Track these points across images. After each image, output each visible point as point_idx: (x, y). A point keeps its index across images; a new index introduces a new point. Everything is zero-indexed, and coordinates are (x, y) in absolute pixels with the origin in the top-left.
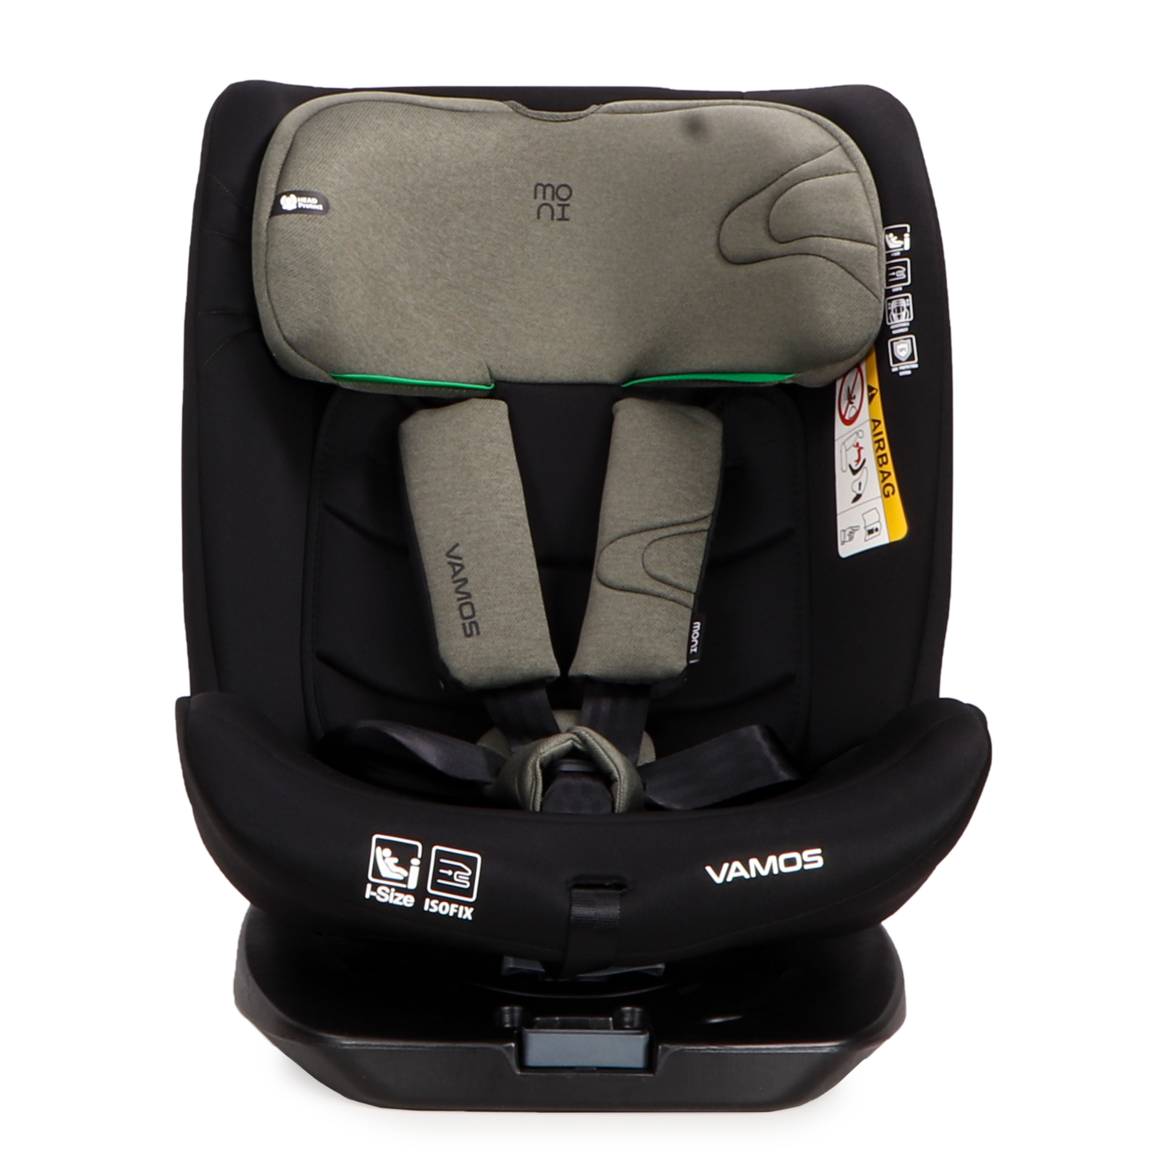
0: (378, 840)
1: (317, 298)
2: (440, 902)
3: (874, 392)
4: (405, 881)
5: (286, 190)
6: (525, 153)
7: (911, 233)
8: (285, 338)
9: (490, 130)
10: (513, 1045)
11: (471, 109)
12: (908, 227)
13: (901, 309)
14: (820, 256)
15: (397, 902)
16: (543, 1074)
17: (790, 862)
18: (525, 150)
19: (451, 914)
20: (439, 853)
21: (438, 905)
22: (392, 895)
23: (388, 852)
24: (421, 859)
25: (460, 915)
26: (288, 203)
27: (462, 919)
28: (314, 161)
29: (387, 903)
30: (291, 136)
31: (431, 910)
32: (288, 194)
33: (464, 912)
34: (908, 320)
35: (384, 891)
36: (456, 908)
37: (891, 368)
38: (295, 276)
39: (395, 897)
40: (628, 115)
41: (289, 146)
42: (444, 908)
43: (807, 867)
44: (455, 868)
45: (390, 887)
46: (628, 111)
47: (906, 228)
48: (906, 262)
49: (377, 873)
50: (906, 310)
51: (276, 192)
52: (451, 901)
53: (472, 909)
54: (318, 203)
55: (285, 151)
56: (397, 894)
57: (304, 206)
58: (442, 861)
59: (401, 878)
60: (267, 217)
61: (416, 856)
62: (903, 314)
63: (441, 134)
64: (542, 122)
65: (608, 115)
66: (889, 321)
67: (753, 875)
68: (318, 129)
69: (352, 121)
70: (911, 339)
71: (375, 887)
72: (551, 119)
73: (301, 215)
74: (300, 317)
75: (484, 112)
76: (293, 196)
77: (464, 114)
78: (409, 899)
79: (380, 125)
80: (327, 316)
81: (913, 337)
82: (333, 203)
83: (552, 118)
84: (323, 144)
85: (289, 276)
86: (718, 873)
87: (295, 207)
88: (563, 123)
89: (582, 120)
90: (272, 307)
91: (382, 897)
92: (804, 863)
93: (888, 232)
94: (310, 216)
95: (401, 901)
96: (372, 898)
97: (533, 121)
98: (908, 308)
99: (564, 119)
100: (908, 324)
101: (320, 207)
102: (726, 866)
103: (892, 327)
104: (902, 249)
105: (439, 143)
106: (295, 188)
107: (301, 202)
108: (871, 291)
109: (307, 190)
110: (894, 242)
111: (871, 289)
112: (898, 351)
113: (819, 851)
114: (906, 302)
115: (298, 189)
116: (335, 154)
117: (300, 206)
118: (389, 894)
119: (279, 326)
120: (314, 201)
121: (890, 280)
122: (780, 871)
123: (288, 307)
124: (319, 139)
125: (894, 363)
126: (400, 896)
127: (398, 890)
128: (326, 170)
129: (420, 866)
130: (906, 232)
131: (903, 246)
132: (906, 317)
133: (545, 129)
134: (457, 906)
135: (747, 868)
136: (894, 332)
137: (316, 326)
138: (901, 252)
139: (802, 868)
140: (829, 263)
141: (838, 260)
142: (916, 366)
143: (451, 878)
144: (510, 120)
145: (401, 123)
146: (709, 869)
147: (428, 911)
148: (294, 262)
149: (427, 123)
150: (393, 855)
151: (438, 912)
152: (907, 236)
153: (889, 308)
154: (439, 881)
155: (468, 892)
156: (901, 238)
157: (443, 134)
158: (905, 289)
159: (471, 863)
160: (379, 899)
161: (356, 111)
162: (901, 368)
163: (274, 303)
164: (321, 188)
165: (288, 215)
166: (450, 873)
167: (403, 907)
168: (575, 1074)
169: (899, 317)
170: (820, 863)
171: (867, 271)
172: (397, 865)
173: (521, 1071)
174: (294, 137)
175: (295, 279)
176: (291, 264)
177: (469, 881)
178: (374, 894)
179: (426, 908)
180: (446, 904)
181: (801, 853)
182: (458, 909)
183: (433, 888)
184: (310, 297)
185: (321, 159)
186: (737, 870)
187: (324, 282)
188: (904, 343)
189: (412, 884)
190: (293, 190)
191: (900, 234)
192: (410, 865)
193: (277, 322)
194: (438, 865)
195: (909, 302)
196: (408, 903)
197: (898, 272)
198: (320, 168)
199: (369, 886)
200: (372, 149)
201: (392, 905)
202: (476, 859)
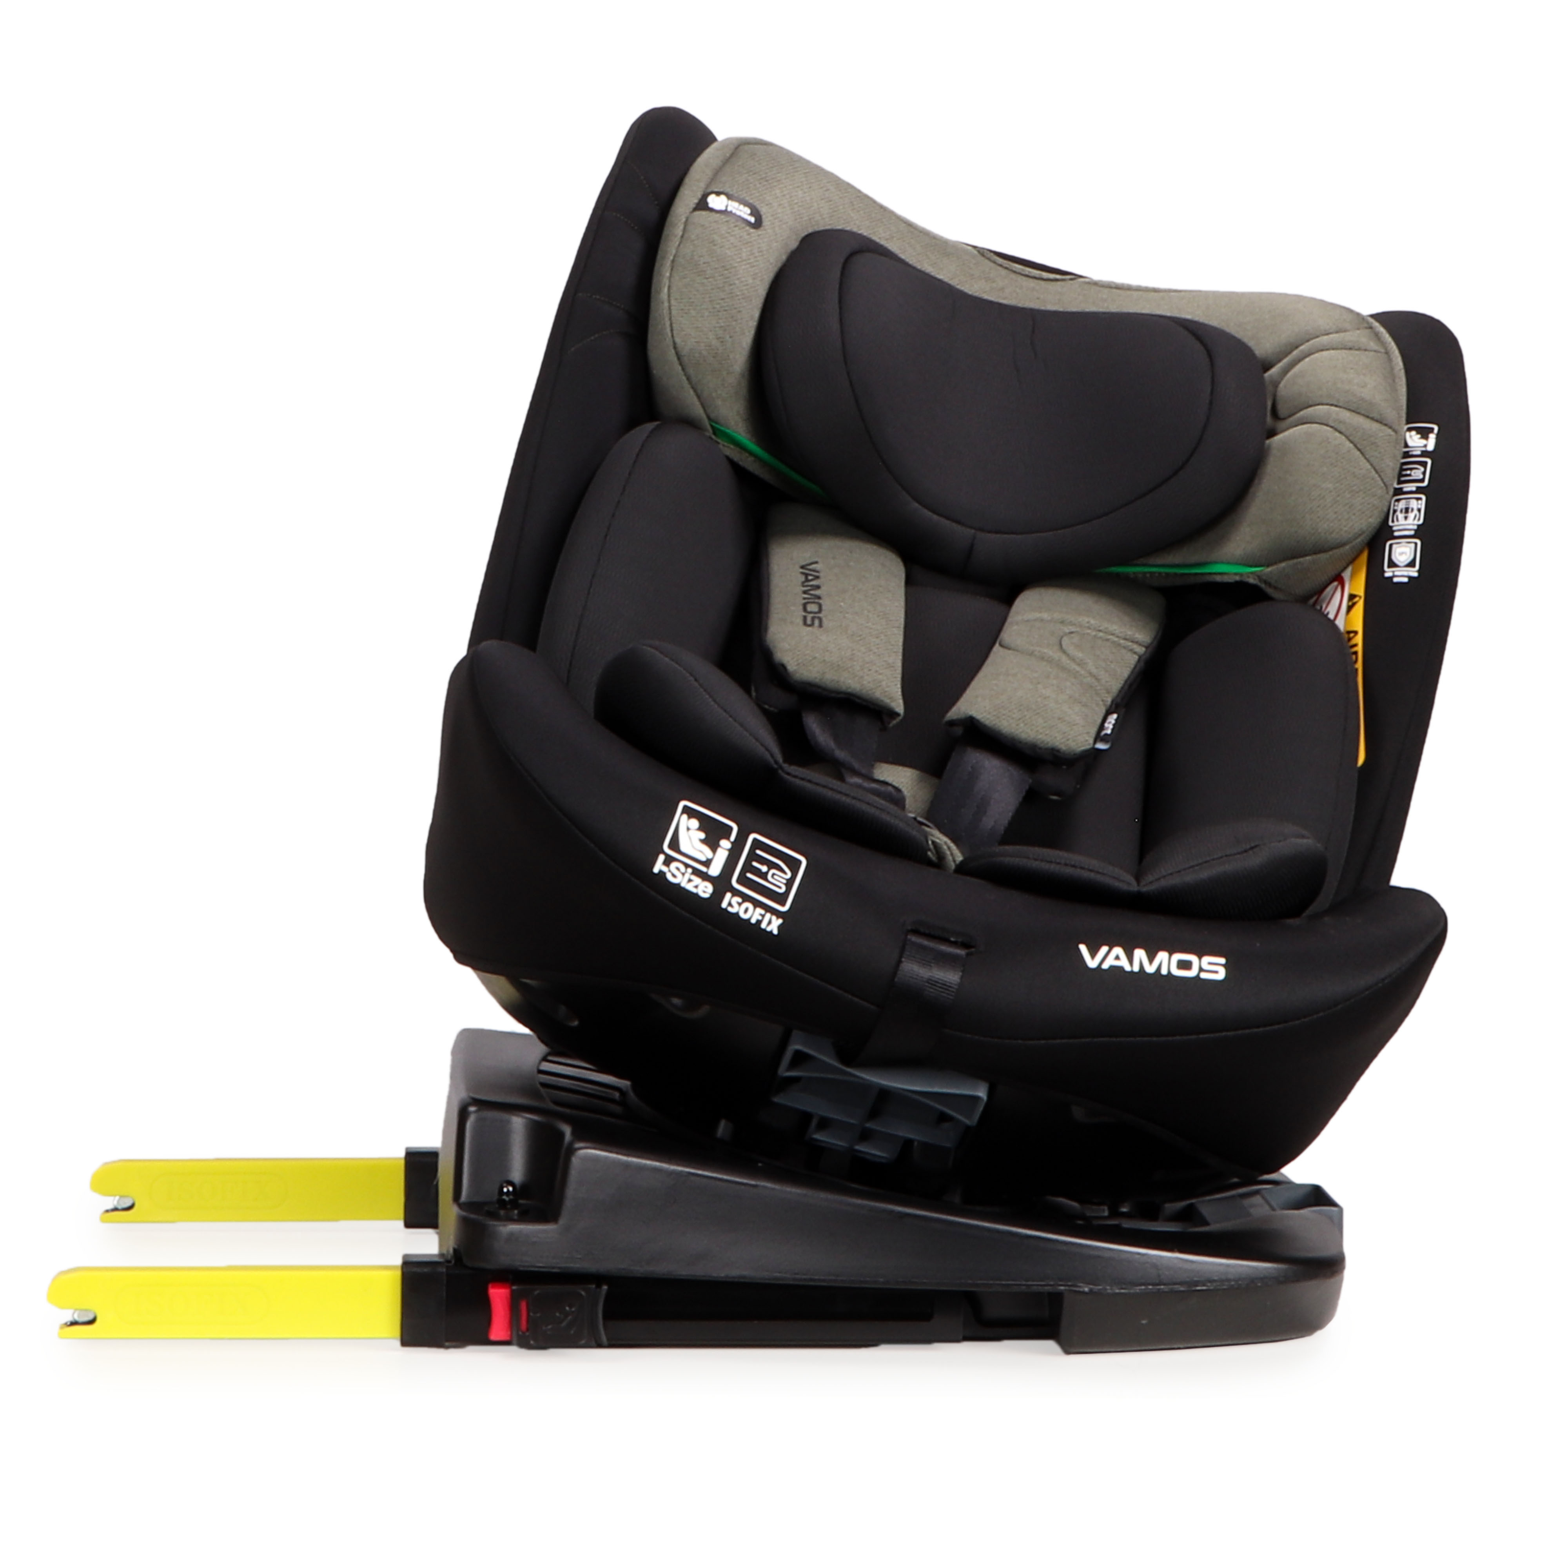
0: (685, 807)
1: (726, 309)
2: (744, 901)
3: (1357, 599)
4: (707, 863)
5: (716, 190)
7: (1438, 435)
12: (1436, 428)
13: (1410, 510)
14: (1327, 425)
15: (690, 887)
17: (1184, 965)
19: (753, 921)
20: (756, 844)
21: (740, 904)
22: (687, 876)
23: (694, 823)
24: (732, 843)
25: (763, 926)
26: (716, 202)
27: (764, 930)
28: (755, 174)
29: (679, 885)
30: (733, 147)
31: (730, 909)
32: (718, 194)
33: (770, 923)
34: (1416, 522)
35: (678, 869)
36: (761, 915)
37: (1384, 572)
38: (706, 278)
39: (690, 881)
41: (728, 155)
42: (746, 911)
43: (1203, 975)
44: (771, 865)
45: (687, 866)
47: (1433, 429)
48: (1426, 463)
49: (675, 844)
50: (1416, 512)
51: (705, 189)
52: (757, 904)
53: (780, 921)
54: (749, 217)
56: (693, 877)
57: (734, 211)
58: (758, 852)
59: (703, 859)
60: (688, 212)
61: (728, 838)
62: (1411, 515)
63: (893, 237)
64: (1010, 272)
66: (1393, 521)
67: (1136, 968)
70: (1416, 544)
71: (669, 861)
72: (1022, 273)
73: (727, 219)
74: (700, 326)
76: (723, 198)
78: (706, 887)
80: (731, 336)
81: (1419, 542)
82: (766, 222)
83: (1024, 272)
84: (768, 165)
85: (699, 275)
86: (1093, 955)
87: (723, 208)
88: (1035, 280)
89: (1059, 283)
91: (674, 876)
92: (1201, 970)
93: (1410, 429)
94: (738, 224)
95: (696, 887)
96: (662, 874)
97: (1000, 268)
98: (1419, 510)
99: (1037, 277)
100: (1415, 527)
101: (752, 220)
102: (1104, 949)
103: (1394, 528)
104: (1424, 449)
106: (727, 191)
107: (731, 205)
108: (1380, 476)
109: (741, 197)
110: (1414, 441)
111: (1382, 474)
112: (1397, 555)
113: (1222, 961)
114: (1418, 504)
115: (731, 193)
116: (779, 180)
117: (728, 209)
118: (683, 874)
120: (747, 210)
121: (1402, 476)
122: (1169, 972)
123: (689, 310)
124: (764, 159)
125: (1389, 567)
126: (697, 880)
127: (696, 872)
128: (766, 190)
129: (730, 851)
130: (1432, 432)
131: (1425, 446)
132: (1415, 519)
133: (1012, 280)
134: (763, 912)
135: (1130, 959)
136: (1396, 534)
137: (715, 343)
138: (1422, 452)
139: (1198, 976)
140: (1337, 434)
141: (1348, 433)
142: (1416, 574)
143: (764, 876)
146: (1083, 948)
147: (726, 910)
148: (708, 263)
150: (700, 829)
151: (737, 914)
152: (1432, 436)
153: (1396, 508)
154: (749, 875)
155: (781, 899)
156: (1425, 437)
157: (895, 239)
158: (1419, 490)
159: (794, 865)
160: (669, 877)
162: (1396, 573)
164: (757, 200)
165: (713, 214)
166: (764, 869)
167: (697, 895)
169: (1406, 518)
170: (1221, 975)
172: (703, 841)
174: (735, 150)
175: (705, 281)
176: (704, 264)
177: (786, 884)
178: (665, 869)
179: (724, 905)
180: (750, 906)
181: (1200, 958)
182: (763, 916)
183: (738, 881)
185: (762, 177)
188: (1406, 546)
189: (715, 870)
191: (1424, 433)
192: (718, 846)
193: (671, 325)
194: (752, 856)
195: (1421, 504)
196: (704, 892)
197: (1414, 471)
198: (760, 183)
199: (661, 858)
200: (815, 204)
201: (684, 889)
202: (800, 862)
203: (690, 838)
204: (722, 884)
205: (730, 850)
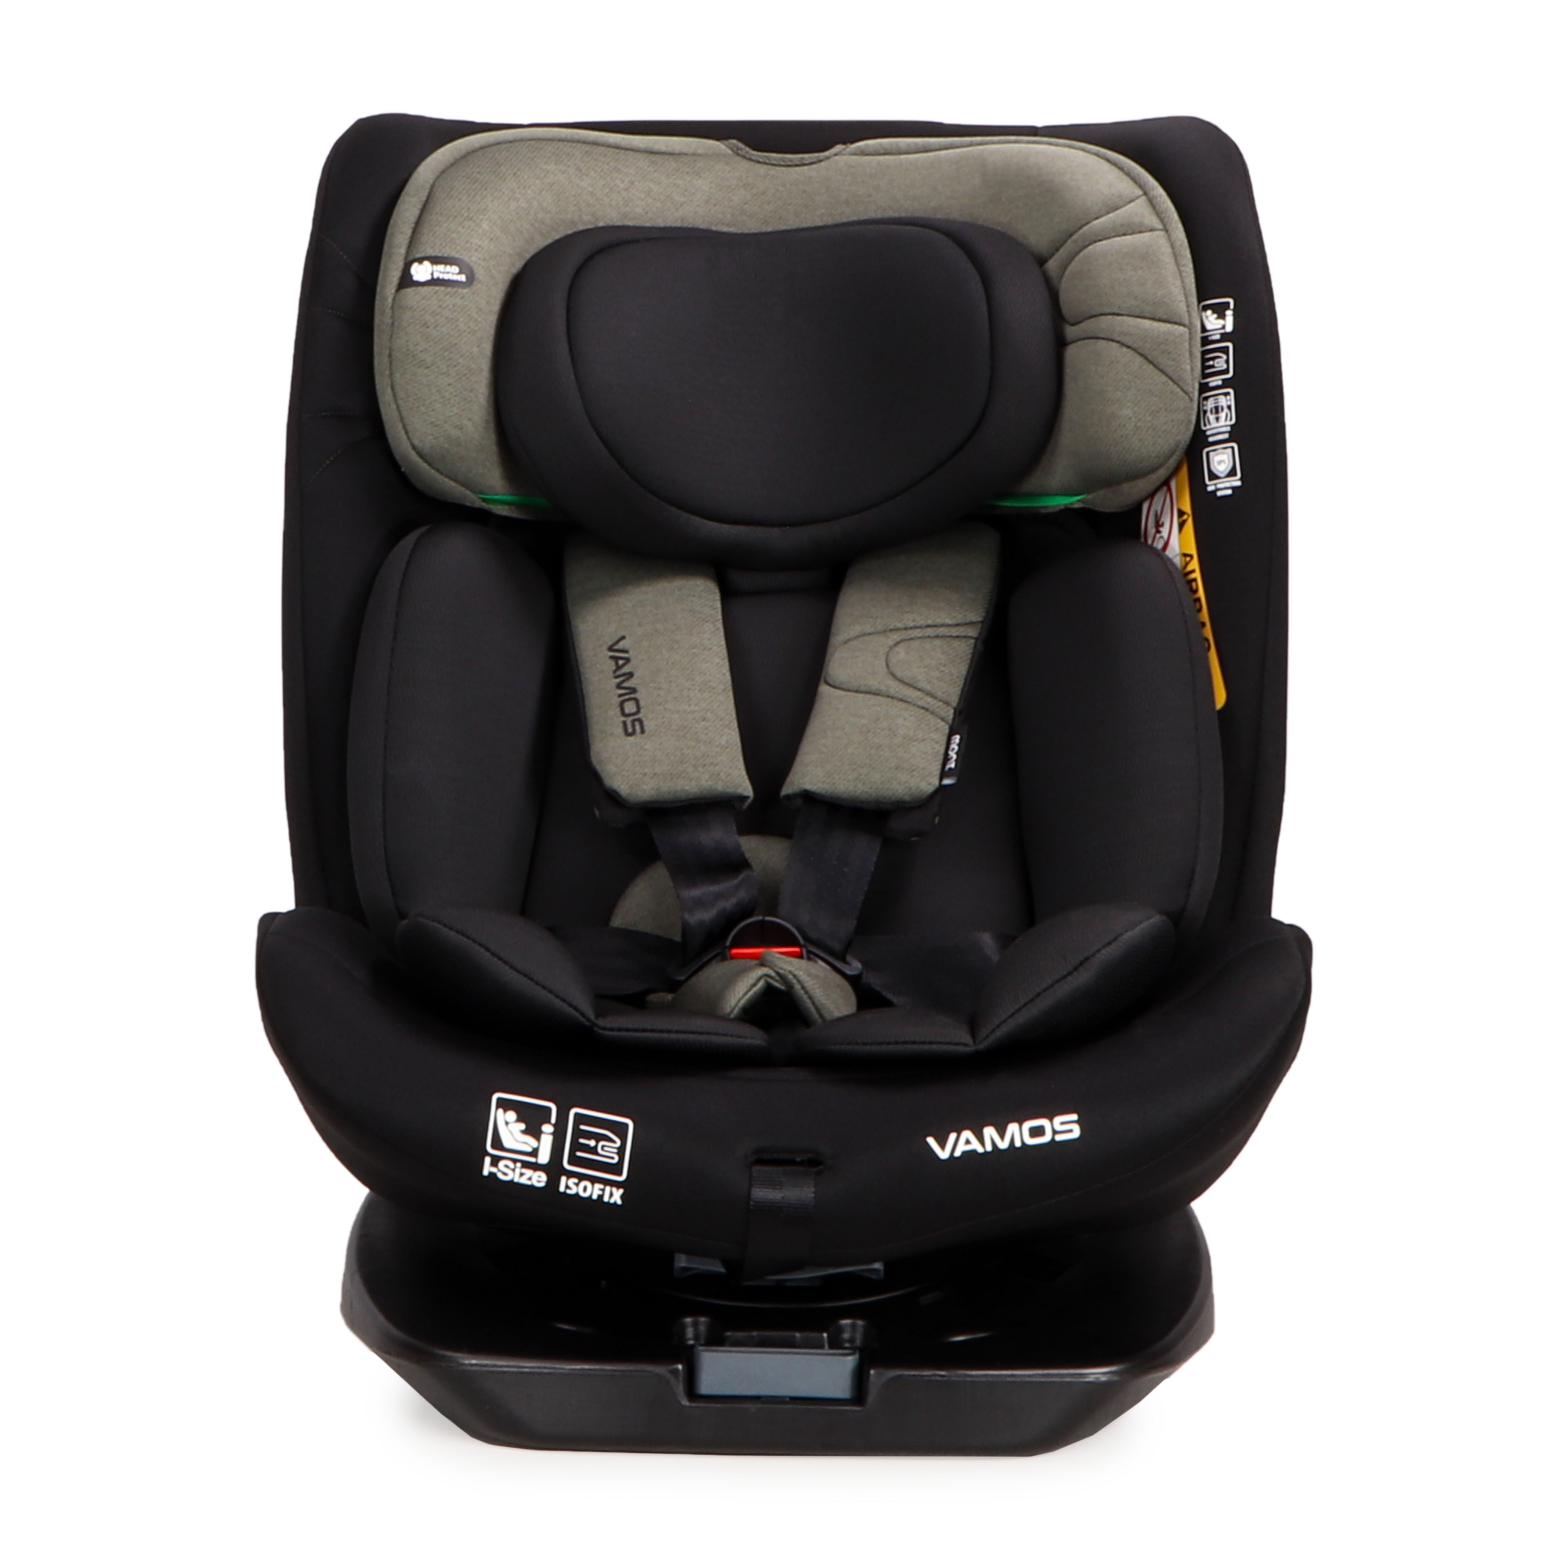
0: (499, 1100)
1: (456, 396)
3: (1185, 517)
4: (535, 1153)
5: (418, 256)
6: (746, 206)
7: (1234, 310)
8: (414, 447)
9: (700, 177)
10: (680, 1367)
11: (677, 151)
12: (1231, 301)
13: (1220, 409)
14: (1113, 340)
15: (524, 1180)
16: (719, 1405)
17: (1037, 1132)
18: (746, 204)
19: (595, 1197)
20: (579, 1118)
21: (577, 1185)
22: (518, 1171)
23: (512, 1115)
24: (555, 1125)
25: (606, 1199)
26: (421, 272)
27: (608, 1203)
28: (456, 217)
29: (512, 1182)
30: (428, 186)
31: (568, 1191)
32: (420, 261)
33: (611, 1195)
34: (1228, 423)
35: (507, 1166)
36: (601, 1189)
37: (1206, 486)
38: (427, 368)
39: (522, 1174)
40: (881, 158)
41: (424, 198)
42: (585, 1189)
43: (1059, 1138)
44: (599, 1138)
45: (515, 1161)
46: (882, 151)
47: (1228, 303)
48: (1227, 348)
49: (497, 1143)
50: (1226, 410)
51: (406, 258)
52: (594, 1180)
53: (621, 1191)
54: (460, 273)
55: (420, 206)
56: (524, 1171)
57: (441, 276)
58: (583, 1127)
59: (529, 1150)
60: (393, 291)
61: (549, 1122)
62: (1222, 415)
63: (633, 183)
64: (770, 167)
65: (854, 157)
66: (1205, 425)
67: (989, 1148)
68: (464, 177)
69: (511, 166)
70: (1233, 448)
71: (495, 1161)
72: (782, 163)
73: (437, 288)
74: (433, 420)
75: (694, 154)
76: (426, 263)
77: (667, 157)
78: (539, 1177)
79: (548, 171)
80: (469, 420)
81: (1235, 445)
82: (480, 273)
83: (784, 161)
84: (469, 196)
85: (420, 367)
86: (943, 1146)
87: (429, 277)
88: (797, 169)
89: (823, 164)
90: (398, 407)
91: (505, 1174)
92: (1055, 1132)
93: (1205, 308)
94: (449, 289)
95: (530, 1179)
96: (492, 1174)
97: (758, 165)
98: (1229, 407)
99: (798, 163)
100: (1229, 429)
101: (463, 278)
102: (953, 1136)
103: (1208, 433)
104: (1222, 331)
105: (630, 195)
106: (430, 252)
107: (437, 271)
108: (1179, 386)
109: (446, 255)
110: (1212, 321)
111: (1181, 383)
112: (1216, 464)
113: (1074, 1117)
114: (1227, 400)
115: (434, 254)
116: (485, 209)
117: (435, 276)
118: (514, 1170)
119: (407, 433)
120: (455, 270)
121: (1206, 372)
122: (1023, 1143)
123: (418, 407)
124: (464, 189)
125: (1210, 479)
126: (528, 1172)
127: (526, 1165)
128: (472, 230)
130: (1228, 308)
131: (1224, 327)
132: (1226, 419)
133: (773, 176)
134: (602, 1186)
135: (981, 1140)
136: (1211, 439)
137: (455, 433)
138: (1222, 334)
139: (1053, 1140)
140: (1125, 349)
141: (1135, 346)
142: (1239, 483)
143: (594, 1151)
144: (727, 164)
145: (579, 169)
146: (931, 1141)
147: (565, 1193)
148: (426, 349)
149: (614, 168)
150: (519, 1120)
151: (577, 1194)
152: (1229, 313)
153: (1205, 408)
154: (579, 1154)
155: (616, 1169)
156: (1222, 316)
157: (636, 183)
158: (1226, 383)
159: (620, 1130)
160: (500, 1176)
161: (517, 153)
162: (1219, 486)
163: (401, 402)
164: (465, 253)
165: (420, 288)
166: (592, 1143)
167: (532, 1187)
168: (759, 1406)
169: (1217, 419)
170: (1076, 1132)
171: (1174, 360)
172: (524, 1132)
173: (690, 1401)
174: (432, 186)
175: (426, 371)
176: (421, 352)
177: (618, 1154)
178: (494, 1170)
179: (562, 1189)
180: (588, 1184)
181: (1051, 1120)
182: (603, 1190)
183: (570, 1163)
184: (447, 394)
185: (466, 214)
186: (968, 1142)
187: (465, 375)
188: (1223, 453)
189: (544, 1158)
190: (428, 255)
191: (1220, 311)
192: (541, 1132)
193: (404, 427)
194: (577, 1133)
195: (1230, 400)
196: (539, 1182)
197: (1217, 360)
198: (463, 227)
199: (488, 1160)
200: (535, 203)
201: (518, 1184)
202: (626, 1125)
203: (511, 1132)
204: (554, 1170)
205: (554, 1134)
